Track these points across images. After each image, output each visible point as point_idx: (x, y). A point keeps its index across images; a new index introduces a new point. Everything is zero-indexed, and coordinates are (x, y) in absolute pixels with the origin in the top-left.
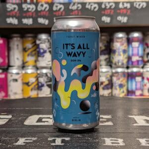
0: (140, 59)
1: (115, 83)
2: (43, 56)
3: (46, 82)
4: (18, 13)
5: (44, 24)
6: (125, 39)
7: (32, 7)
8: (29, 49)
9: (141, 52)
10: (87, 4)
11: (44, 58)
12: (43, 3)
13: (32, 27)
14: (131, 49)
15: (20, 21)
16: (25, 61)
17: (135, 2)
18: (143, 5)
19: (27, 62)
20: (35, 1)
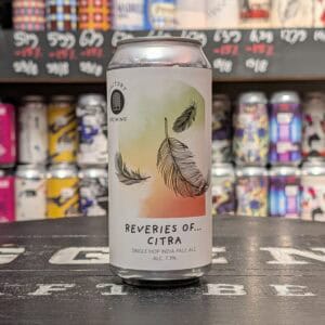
0: (295, 148)
1: (243, 200)
2: (91, 142)
3: (98, 197)
4: (38, 50)
5: (93, 75)
6: (262, 107)
7: (68, 40)
8: (62, 127)
9: (296, 135)
10: (184, 33)
11: (93, 146)
12: (92, 31)
13: (68, 81)
14: (274, 127)
15: (42, 68)
16: (52, 152)
17: (284, 29)
18: (300, 37)
19: (56, 155)
20: (74, 26)
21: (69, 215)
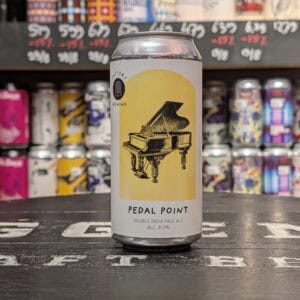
0: (287, 131)
1: (239, 178)
2: (99, 125)
3: (104, 175)
4: (50, 41)
5: (100, 64)
6: (256, 92)
7: (78, 31)
8: (71, 111)
9: (288, 118)
10: (184, 25)
11: (100, 128)
12: (99, 23)
13: (77, 68)
14: (268, 111)
15: (54, 58)
16: (63, 134)
17: (276, 21)
18: (291, 28)
19: (66, 137)
20: (83, 18)
21: (78, 193)
